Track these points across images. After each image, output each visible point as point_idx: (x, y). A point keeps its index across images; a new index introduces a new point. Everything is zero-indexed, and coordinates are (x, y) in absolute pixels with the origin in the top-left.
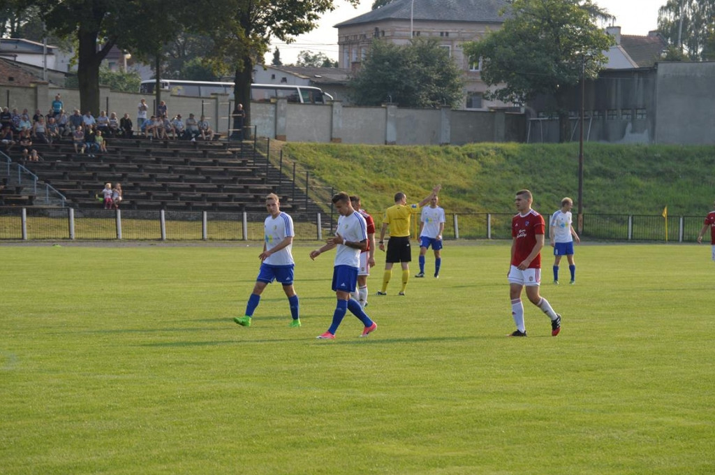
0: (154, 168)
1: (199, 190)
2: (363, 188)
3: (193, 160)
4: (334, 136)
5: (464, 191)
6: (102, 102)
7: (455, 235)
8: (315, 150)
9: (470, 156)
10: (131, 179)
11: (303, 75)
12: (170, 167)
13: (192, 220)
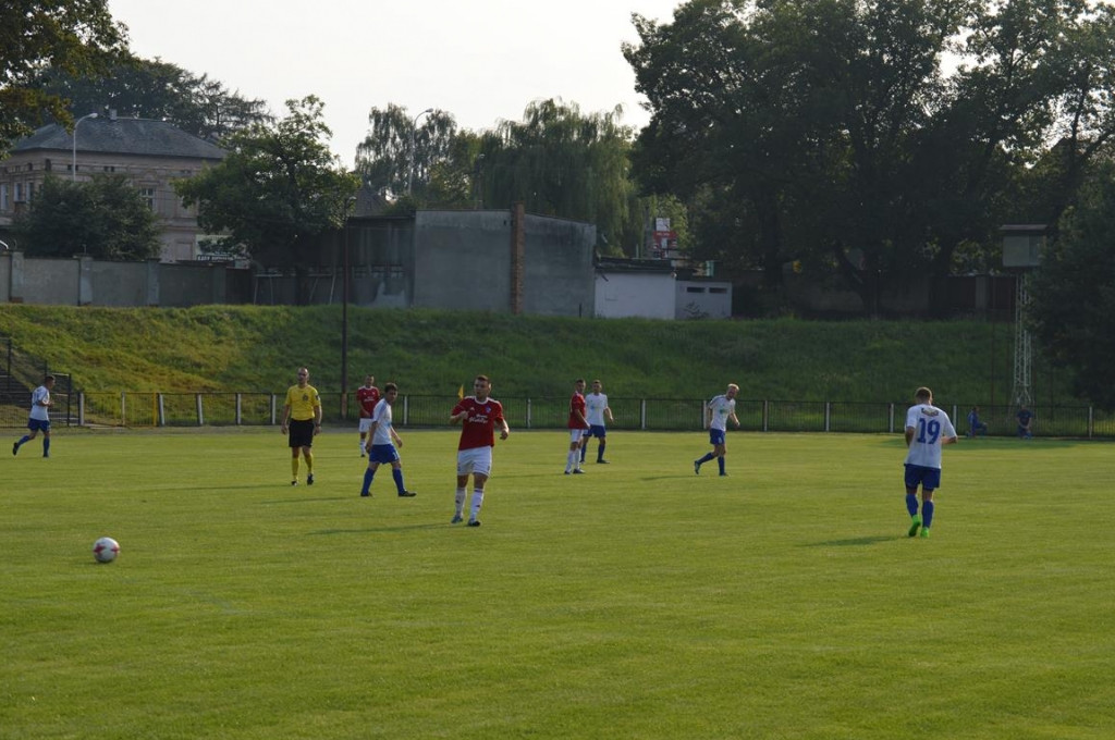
2: (75, 361)
4: (14, 295)
5: (199, 365)
7: (198, 420)
8: (7, 312)
9: (200, 320)
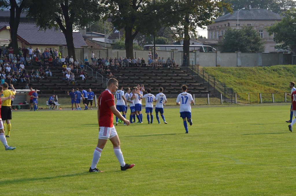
0: (155, 78)
1: (173, 86)
2: (234, 84)
3: (169, 75)
4: (217, 64)
5: (273, 84)
6: (134, 54)
7: (273, 101)
8: (214, 70)
10: (147, 83)
11: (200, 41)
12: (161, 78)
13: (172, 98)
